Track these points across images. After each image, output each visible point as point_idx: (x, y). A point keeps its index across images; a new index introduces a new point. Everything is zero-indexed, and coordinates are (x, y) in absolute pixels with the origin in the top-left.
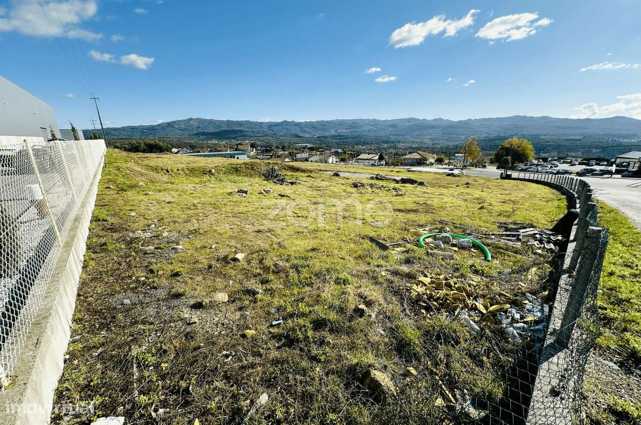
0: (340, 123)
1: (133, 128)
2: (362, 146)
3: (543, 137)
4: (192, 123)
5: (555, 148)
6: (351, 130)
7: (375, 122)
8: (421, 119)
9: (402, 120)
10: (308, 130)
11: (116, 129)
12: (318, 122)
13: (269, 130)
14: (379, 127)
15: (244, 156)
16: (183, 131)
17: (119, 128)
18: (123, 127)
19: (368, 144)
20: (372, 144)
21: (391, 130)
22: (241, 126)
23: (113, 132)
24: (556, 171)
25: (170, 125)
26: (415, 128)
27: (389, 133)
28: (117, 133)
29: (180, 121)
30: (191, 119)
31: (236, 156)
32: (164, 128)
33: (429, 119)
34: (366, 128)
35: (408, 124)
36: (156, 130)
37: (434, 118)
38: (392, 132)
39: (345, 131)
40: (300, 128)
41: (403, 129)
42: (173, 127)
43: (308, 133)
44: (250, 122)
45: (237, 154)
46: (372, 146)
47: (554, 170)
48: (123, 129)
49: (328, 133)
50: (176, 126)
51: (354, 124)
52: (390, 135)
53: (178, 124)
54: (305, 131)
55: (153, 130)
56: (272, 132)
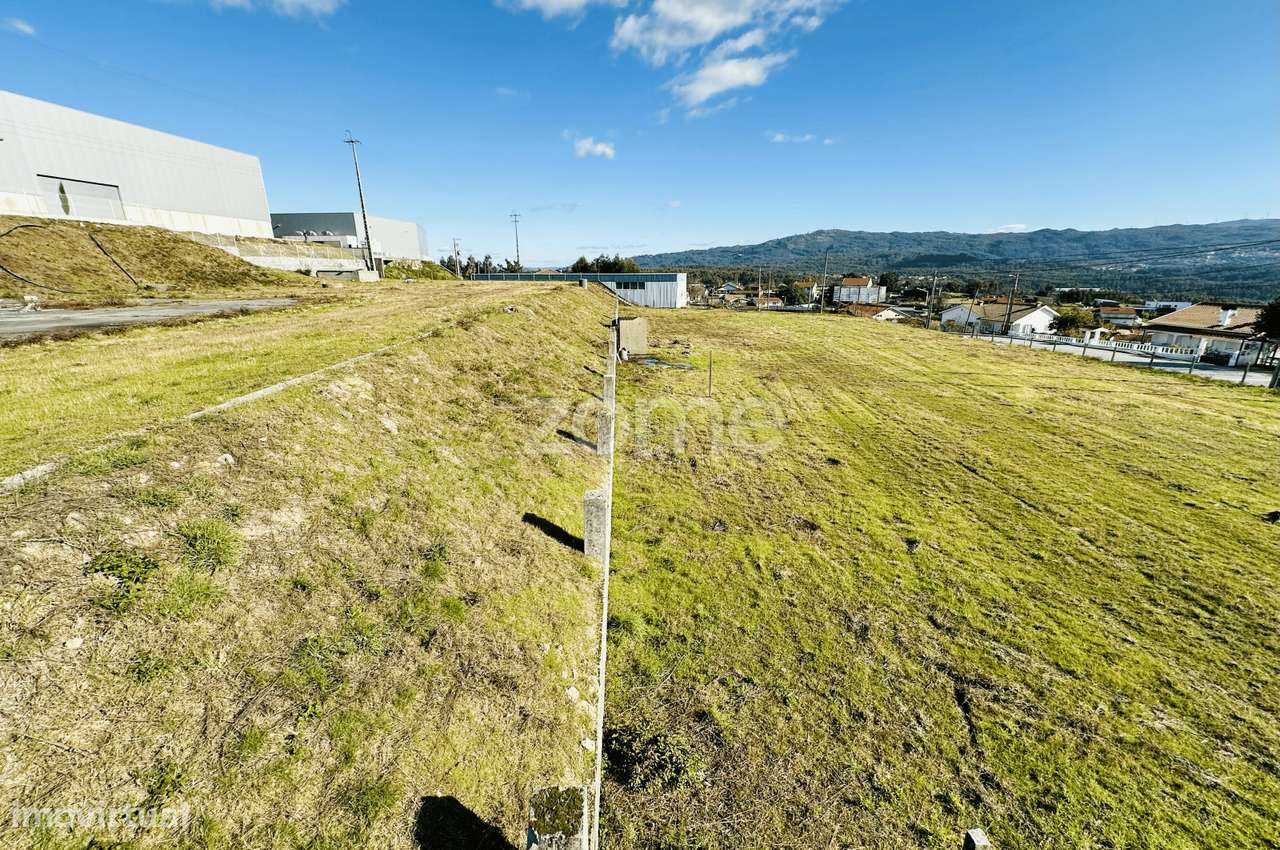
1: (724, 251)
11: (700, 253)
12: (1160, 231)
13: (991, 253)
16: (801, 255)
23: (695, 258)
25: (780, 244)
29: (801, 236)
36: (757, 252)
40: (1088, 247)
50: (791, 246)
53: (795, 243)
54: (1104, 256)
55: (752, 251)
56: (997, 257)
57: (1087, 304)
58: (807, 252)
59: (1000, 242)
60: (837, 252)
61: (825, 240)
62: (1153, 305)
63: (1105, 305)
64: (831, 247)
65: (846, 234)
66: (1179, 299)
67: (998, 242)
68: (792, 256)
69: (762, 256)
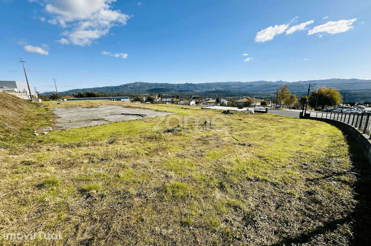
0: (218, 84)
1: (108, 88)
2: (230, 97)
3: (353, 92)
4: (137, 84)
5: (362, 99)
6: (224, 88)
7: (239, 84)
8: (268, 81)
9: (256, 82)
10: (199, 88)
11: (100, 88)
12: (205, 84)
13: (178, 88)
14: (242, 86)
15: (127, 99)
16: (132, 89)
17: (101, 88)
18: (103, 87)
19: (234, 96)
20: (236, 96)
21: (249, 88)
22: (162, 86)
23: (98, 90)
24: (361, 112)
25: (126, 86)
26: (264, 87)
27: (248, 90)
28: (100, 90)
29: (131, 84)
30: (136, 83)
31: (122, 100)
32: (123, 87)
33: (273, 81)
34: (234, 87)
35: (260, 84)
36: (119, 88)
37: (277, 81)
38: (249, 89)
39: (221, 88)
40: (195, 87)
41: (256, 88)
42: (127, 87)
43: (199, 90)
44: (168, 84)
45: (123, 98)
46: (236, 97)
47: (360, 111)
48: (103, 88)
49: (211, 90)
50: (129, 86)
51: (226, 85)
52: (248, 91)
53: (130, 85)
54: (198, 89)
55: (117, 88)
56: (179, 89)
57: (198, 99)
58: (134, 88)
59: (179, 86)
60: (142, 88)
61: (139, 85)
62: (207, 99)
63: (200, 99)
64: (140, 87)
65: (144, 83)
66: (211, 98)
67: (178, 86)
68: (130, 89)
69: (121, 89)
